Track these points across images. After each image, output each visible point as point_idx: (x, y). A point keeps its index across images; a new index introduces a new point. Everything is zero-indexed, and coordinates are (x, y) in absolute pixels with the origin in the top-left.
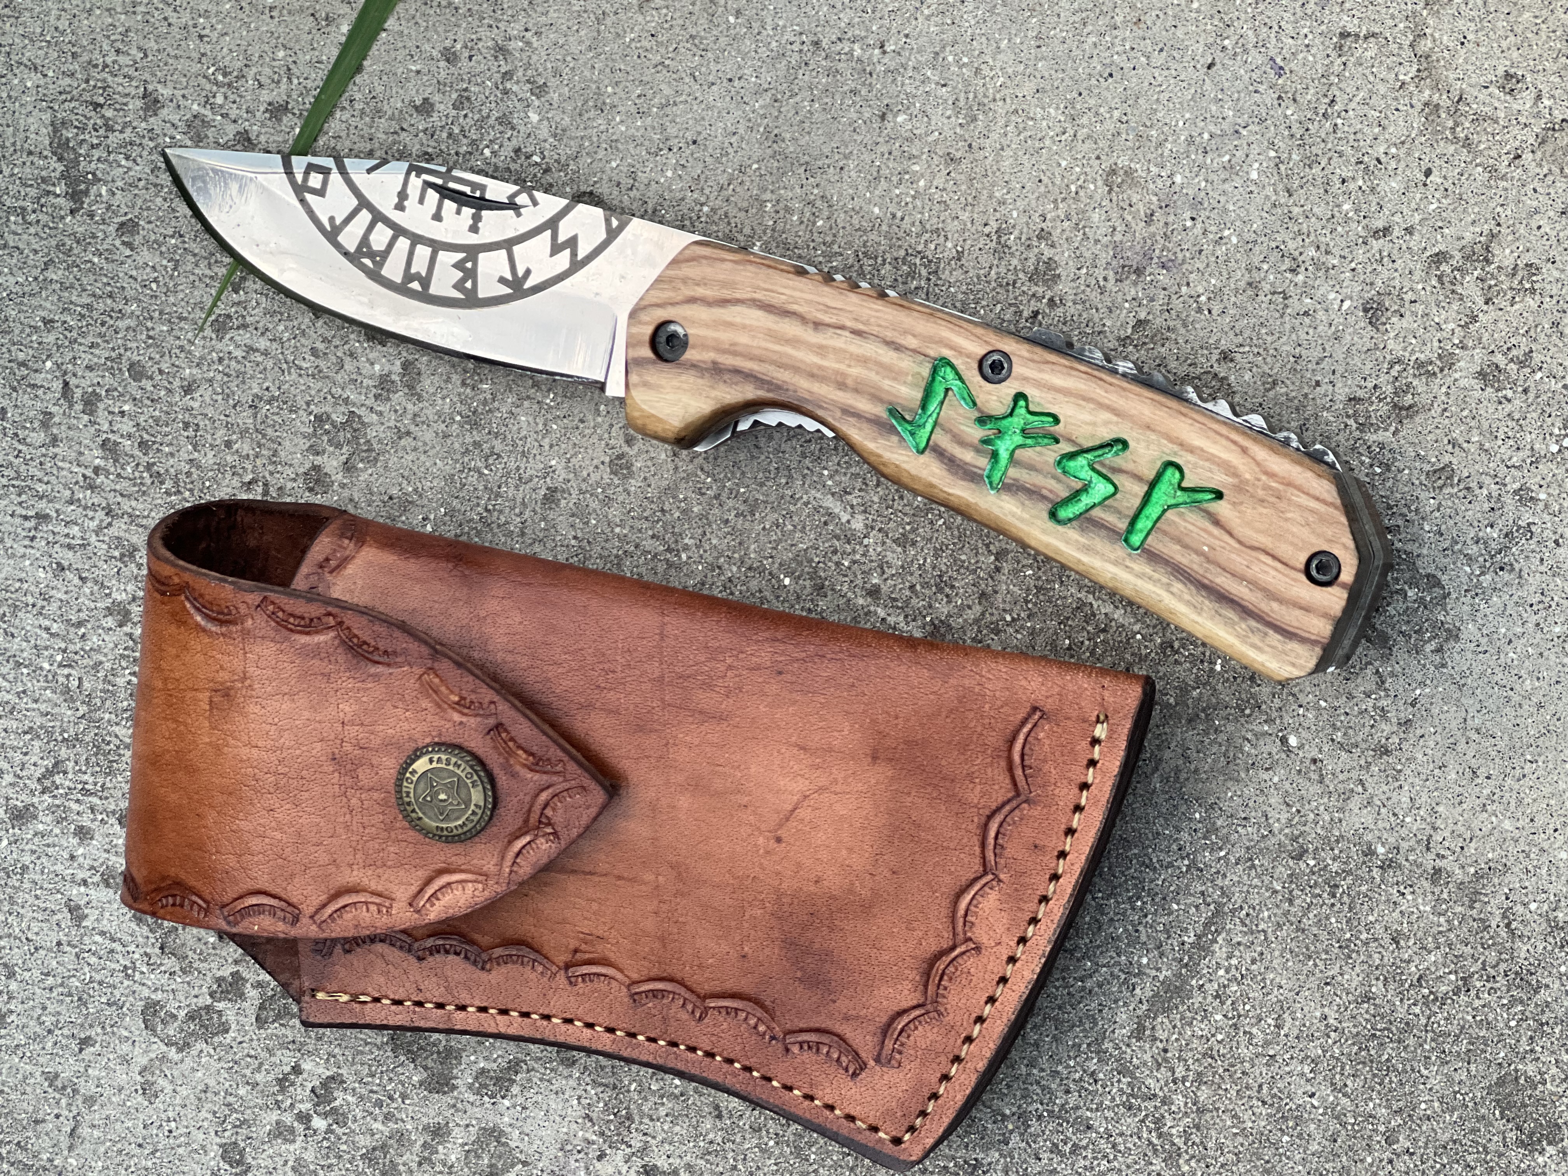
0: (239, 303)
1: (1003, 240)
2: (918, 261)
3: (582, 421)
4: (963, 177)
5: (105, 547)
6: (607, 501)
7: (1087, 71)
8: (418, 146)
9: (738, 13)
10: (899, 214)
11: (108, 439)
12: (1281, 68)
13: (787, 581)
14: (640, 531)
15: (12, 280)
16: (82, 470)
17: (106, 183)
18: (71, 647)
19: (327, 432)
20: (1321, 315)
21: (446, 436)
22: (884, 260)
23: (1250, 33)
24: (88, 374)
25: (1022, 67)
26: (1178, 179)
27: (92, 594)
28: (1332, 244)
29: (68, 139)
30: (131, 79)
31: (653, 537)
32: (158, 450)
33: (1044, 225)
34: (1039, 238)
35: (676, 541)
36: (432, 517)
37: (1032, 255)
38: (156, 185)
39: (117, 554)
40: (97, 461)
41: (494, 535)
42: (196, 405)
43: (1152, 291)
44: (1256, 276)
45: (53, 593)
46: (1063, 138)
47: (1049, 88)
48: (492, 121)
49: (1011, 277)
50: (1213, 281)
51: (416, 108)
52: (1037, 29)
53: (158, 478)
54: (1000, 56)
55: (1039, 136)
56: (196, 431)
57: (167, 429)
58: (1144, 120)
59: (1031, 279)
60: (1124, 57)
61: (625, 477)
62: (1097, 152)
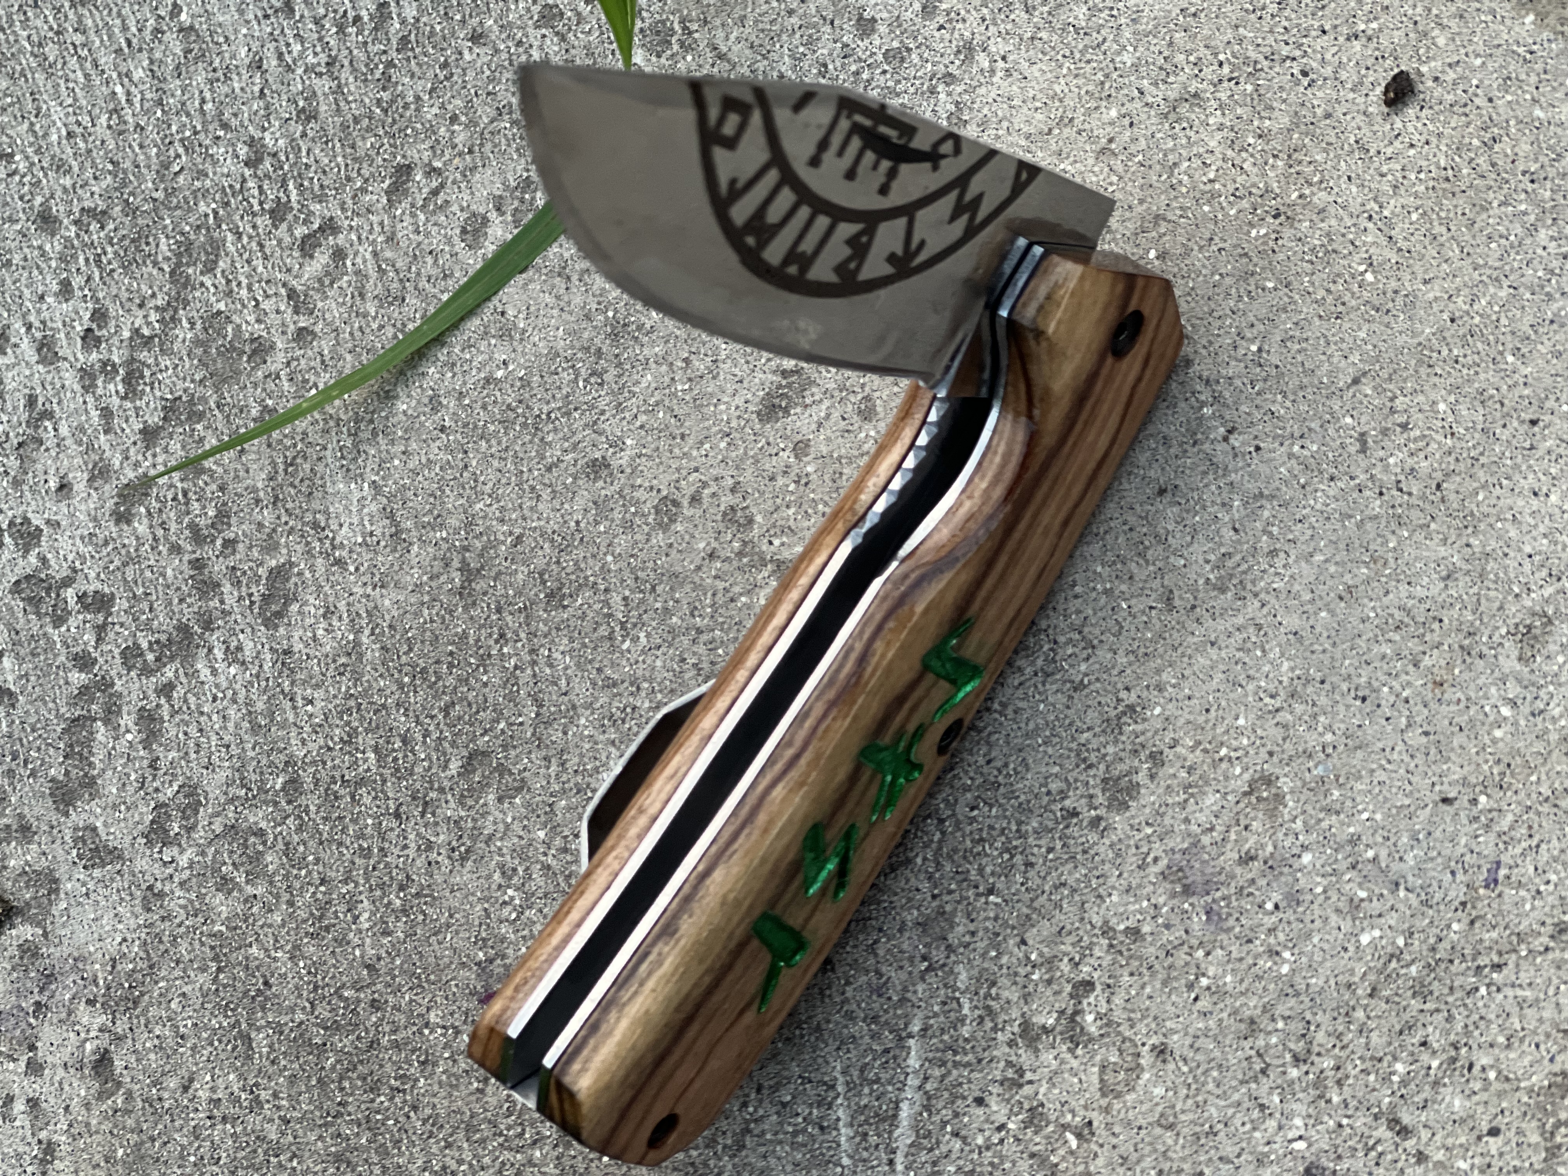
0: (579, 14)
1: (1125, 719)
2: (1046, 647)
4: (1158, 625)
5: (300, 87)
6: (628, 526)
7: (1352, 670)
8: (825, 52)
12: (1496, 881)
14: (622, 581)
18: (202, 136)
19: (522, 201)
20: (1272, 1124)
21: (588, 317)
23: (1510, 817)
25: (1307, 597)
26: (1307, 858)
27: (256, 113)
28: (1351, 1081)
31: (625, 599)
33: (1167, 751)
34: (1152, 756)
35: (635, 626)
36: (511, 368)
37: (1129, 762)
39: (301, 104)
40: (364, 13)
41: (531, 442)
42: (467, 56)
43: (1175, 920)
44: (1264, 1023)
45: (234, 77)
46: (1267, 700)
47: (1307, 643)
49: (1093, 758)
50: (1228, 979)
51: (860, 18)
52: (1357, 581)
53: (386, 82)
54: (1303, 564)
55: (1251, 672)
56: (446, 78)
57: (431, 51)
58: (1343, 773)
59: (1105, 781)
60: (1392, 699)
61: (660, 525)
62: (1276, 749)
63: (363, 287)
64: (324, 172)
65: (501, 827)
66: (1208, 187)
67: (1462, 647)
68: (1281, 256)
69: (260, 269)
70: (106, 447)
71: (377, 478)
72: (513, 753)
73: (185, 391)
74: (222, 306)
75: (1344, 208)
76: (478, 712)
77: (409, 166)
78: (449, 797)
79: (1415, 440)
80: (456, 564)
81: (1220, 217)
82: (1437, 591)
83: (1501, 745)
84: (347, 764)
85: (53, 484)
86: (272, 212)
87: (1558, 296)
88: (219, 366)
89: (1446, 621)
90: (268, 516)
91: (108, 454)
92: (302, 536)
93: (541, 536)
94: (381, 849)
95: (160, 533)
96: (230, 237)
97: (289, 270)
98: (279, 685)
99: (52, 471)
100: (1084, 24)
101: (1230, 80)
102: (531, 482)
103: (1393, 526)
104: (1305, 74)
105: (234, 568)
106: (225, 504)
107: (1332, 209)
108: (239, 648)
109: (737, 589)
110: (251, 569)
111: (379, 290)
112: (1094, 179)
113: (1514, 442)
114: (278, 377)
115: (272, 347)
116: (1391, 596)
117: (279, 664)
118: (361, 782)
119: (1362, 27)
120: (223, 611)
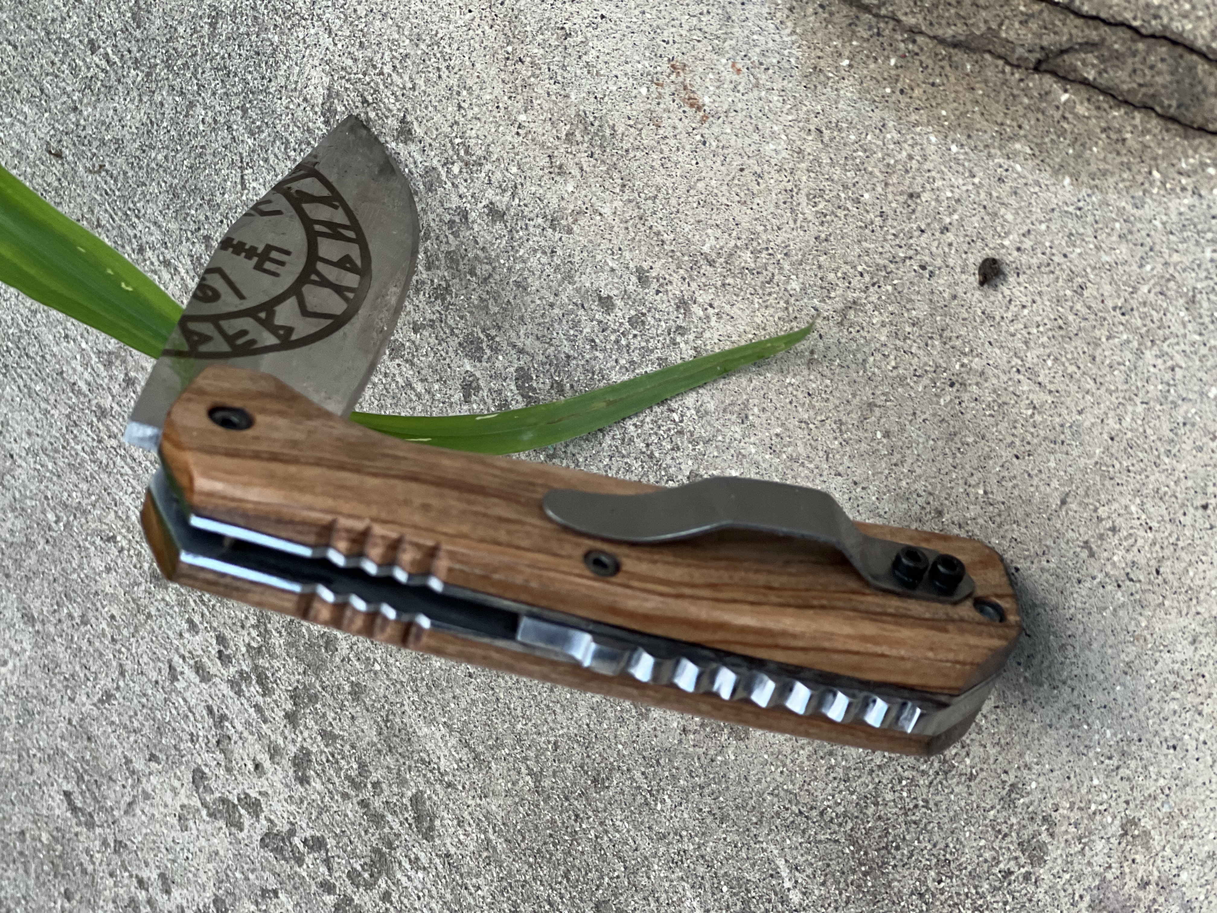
1: (1013, 796)
4: (1006, 720)
7: (1157, 727)
8: (588, 330)
9: (887, 434)
13: (725, 889)
25: (1101, 677)
26: (1184, 876)
30: (397, 99)
31: (643, 773)
33: (1053, 814)
34: (1044, 819)
37: (1032, 828)
46: (1107, 762)
47: (1116, 712)
48: (653, 357)
49: (1005, 829)
51: (600, 298)
52: (1132, 657)
54: (1087, 652)
55: (1087, 743)
58: (1183, 807)
59: (1020, 844)
60: (1194, 743)
61: (641, 714)
62: (1129, 798)
66: (895, 373)
68: (968, 416)
70: (269, 733)
71: (445, 720)
73: (298, 681)
75: (996, 367)
76: (587, 874)
79: (1126, 538)
80: (524, 770)
81: (913, 395)
82: (1191, 654)
85: (251, 766)
87: (1180, 402)
88: (310, 658)
89: (1206, 674)
90: (390, 761)
91: (273, 738)
92: (419, 771)
93: (569, 739)
95: (330, 786)
98: (454, 880)
99: (245, 757)
100: (753, 265)
101: (873, 285)
103: (1139, 609)
104: (923, 268)
105: (387, 802)
106: (360, 758)
107: (989, 371)
108: (417, 859)
109: (712, 752)
110: (398, 800)
112: (814, 385)
113: (1197, 525)
114: (349, 660)
116: (1160, 664)
117: (447, 864)
119: (948, 220)
120: (395, 834)
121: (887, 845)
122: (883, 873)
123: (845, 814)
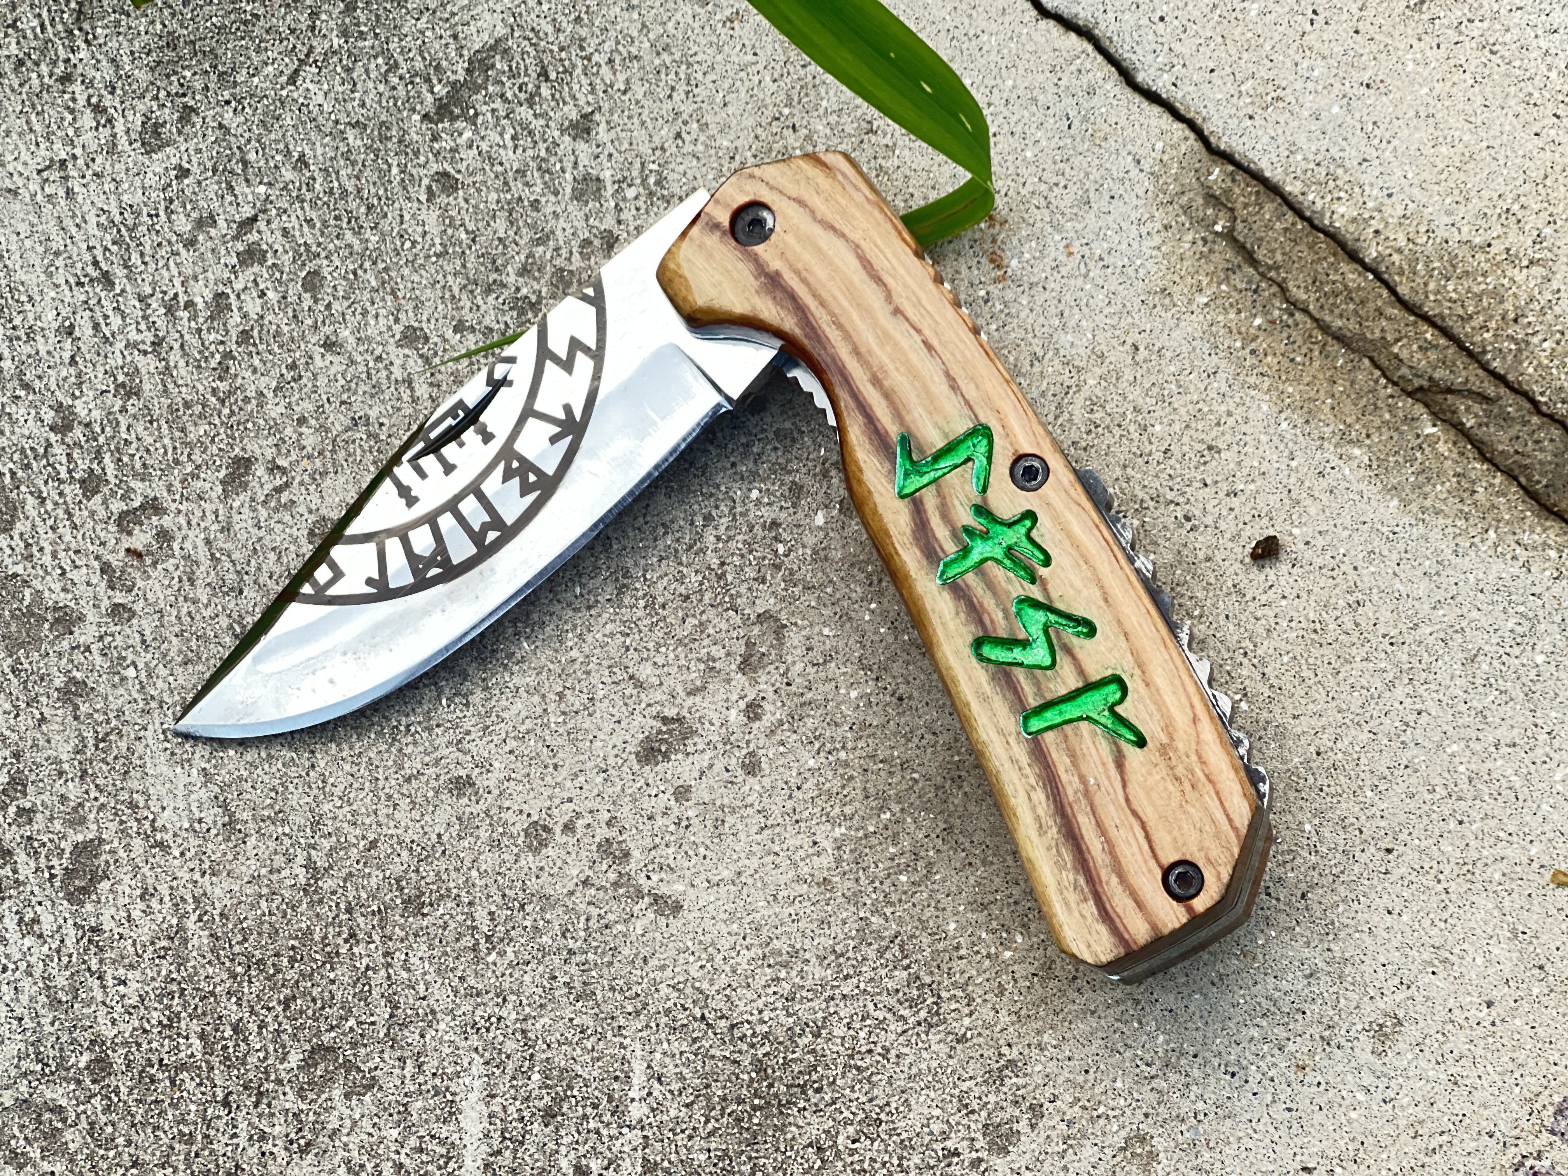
0: (445, 340)
1: (1006, 1072)
2: (929, 1001)
3: (556, 767)
4: (1041, 991)
5: (120, 363)
6: (495, 845)
7: (1222, 1048)
10: (963, 952)
11: (228, 296)
13: (536, 1077)
14: (489, 896)
15: (320, 99)
16: (180, 290)
17: (476, 131)
22: (909, 967)
24: (278, 234)
27: (65, 379)
29: (493, 66)
30: (593, 91)
31: (491, 913)
32: (250, 354)
33: (1047, 1105)
34: (1031, 1107)
35: (502, 940)
37: (1010, 1111)
38: (506, 183)
39: (121, 378)
40: (198, 300)
41: (387, 751)
42: (318, 362)
45: (40, 339)
46: (1143, 1067)
47: (1181, 1020)
48: (788, 479)
49: (975, 1105)
52: (1229, 970)
53: (223, 371)
55: (1129, 1042)
56: (294, 380)
57: (276, 349)
58: (1213, 1138)
59: (986, 1126)
60: (1259, 1077)
61: (530, 847)
62: (1151, 1111)
63: (193, 573)
64: (148, 451)
65: (348, 1123)
67: (1322, 1038)
69: (68, 538)
71: (207, 766)
72: (363, 1051)
74: (19, 569)
75: (1221, 642)
76: (323, 1008)
77: (248, 460)
78: (287, 1089)
79: (1283, 853)
80: (300, 860)
82: (1300, 987)
83: (1356, 1124)
84: (167, 1048)
86: (82, 482)
87: (1412, 745)
88: (13, 628)
89: (1308, 1013)
90: (74, 790)
92: (116, 814)
93: (399, 843)
94: (207, 1136)
96: (31, 501)
97: (103, 544)
98: (84, 962)
102: (387, 790)
103: (1262, 925)
104: (1188, 519)
105: (29, 838)
106: (18, 771)
107: (1210, 642)
108: (36, 920)
109: (611, 917)
110: (51, 841)
111: (212, 578)
113: (1371, 865)
114: (88, 649)
115: (81, 618)
116: (1259, 986)
117: (85, 940)
118: (183, 1067)
119: (1242, 487)
120: (16, 881)
121: (805, 1085)
122: (781, 1113)
123: (765, 1036)
